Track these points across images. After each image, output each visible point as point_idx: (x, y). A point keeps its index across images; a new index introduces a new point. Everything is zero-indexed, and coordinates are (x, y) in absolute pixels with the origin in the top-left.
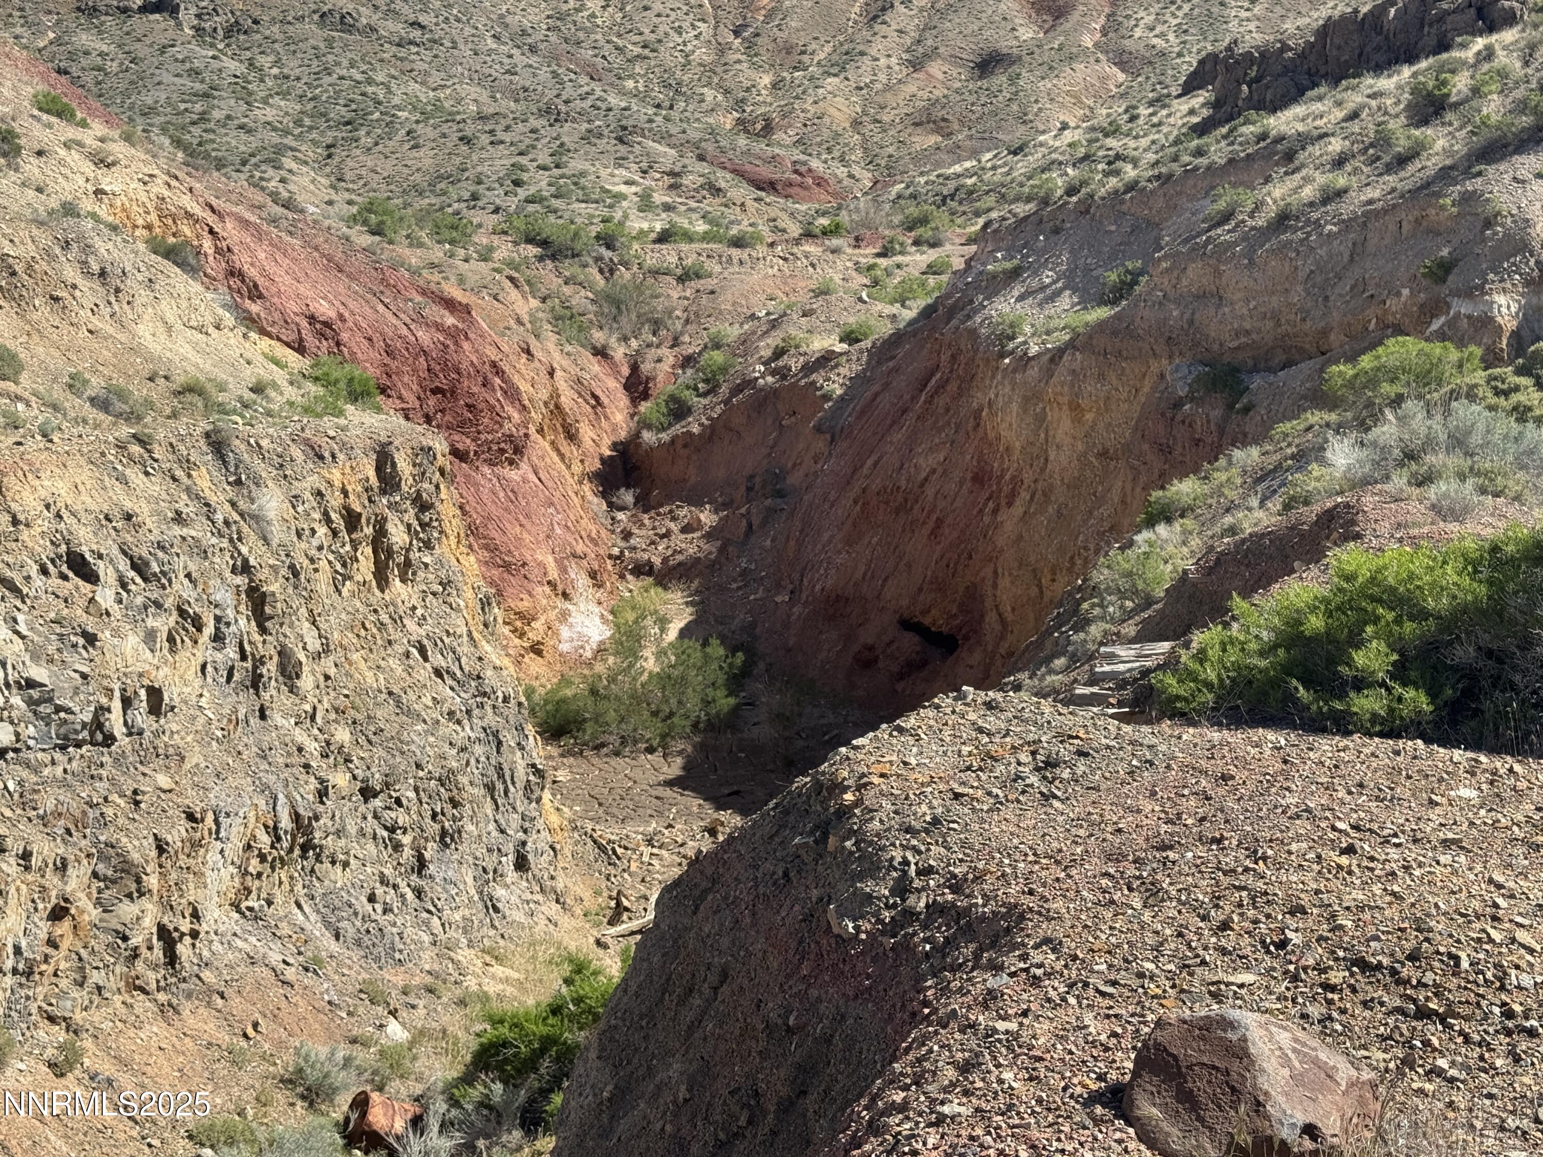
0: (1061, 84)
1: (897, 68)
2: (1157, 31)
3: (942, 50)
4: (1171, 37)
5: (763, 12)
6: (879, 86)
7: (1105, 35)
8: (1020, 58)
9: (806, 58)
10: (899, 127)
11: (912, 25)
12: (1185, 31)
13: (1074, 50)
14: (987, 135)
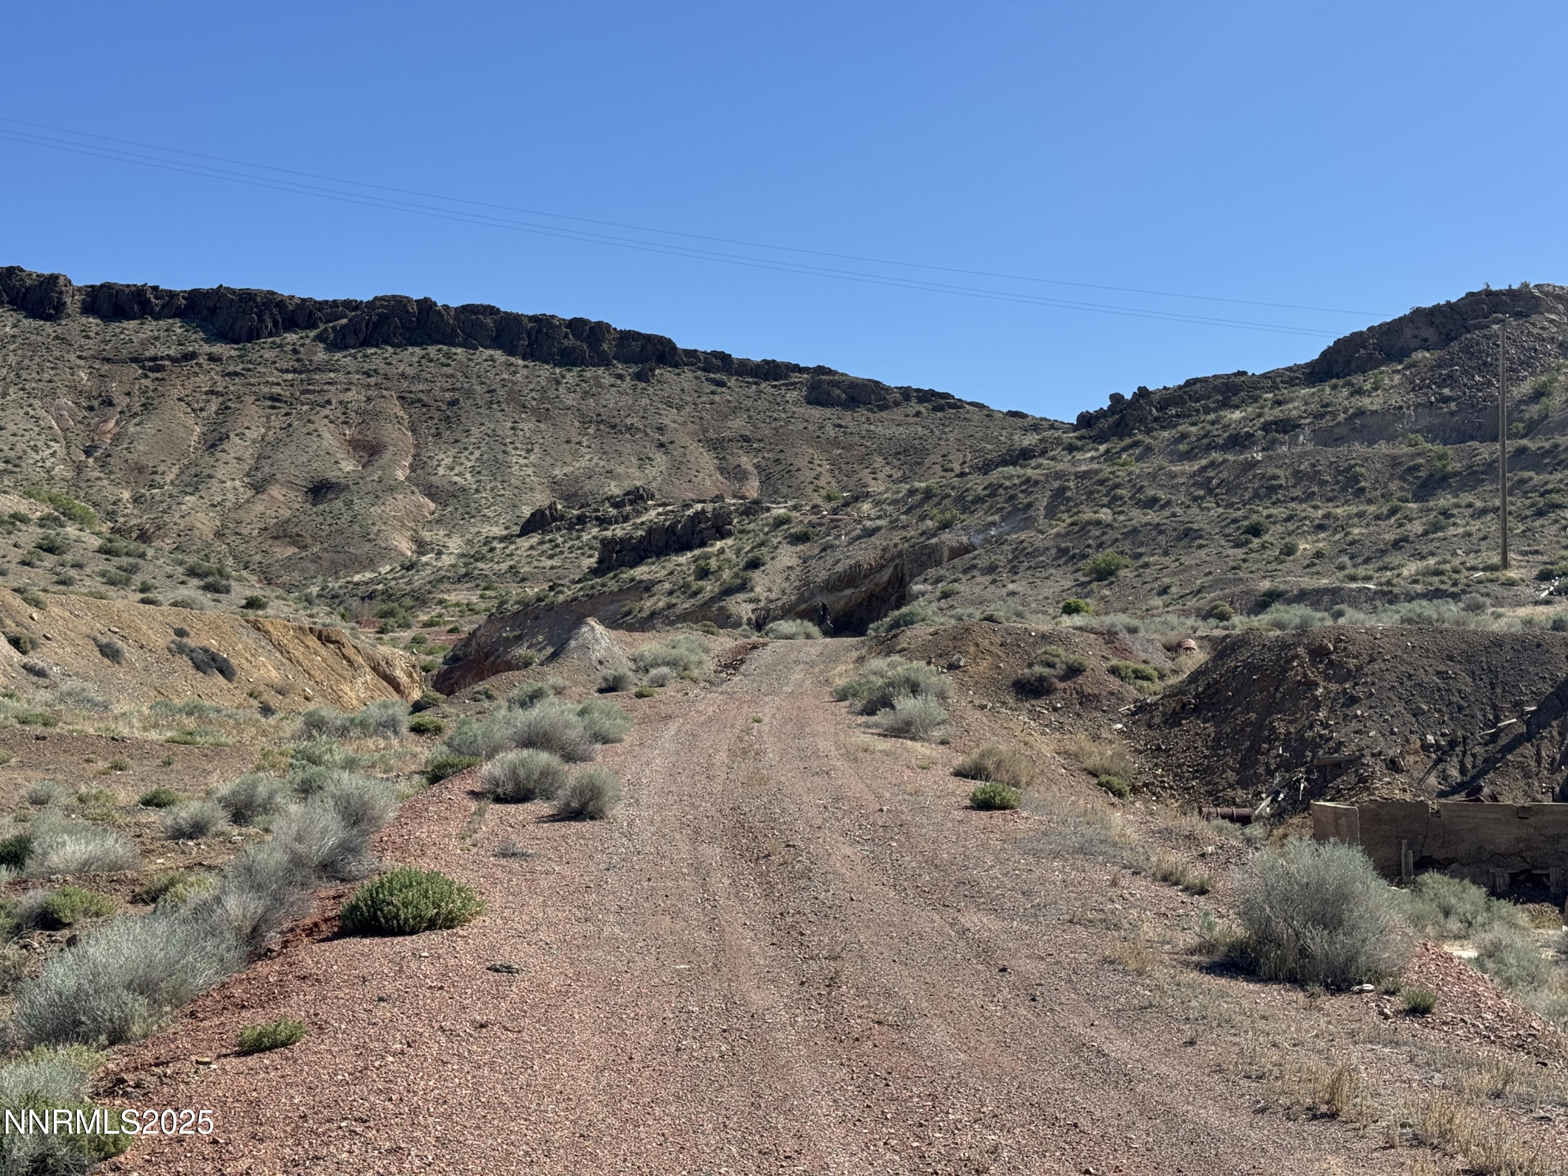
0: (387, 510)
1: (242, 490)
2: (456, 471)
3: (278, 476)
4: (468, 476)
5: (109, 436)
6: (228, 504)
7: (413, 471)
8: (348, 487)
9: (157, 478)
10: (259, 540)
11: (249, 454)
12: (479, 472)
13: (393, 483)
14: (339, 549)
